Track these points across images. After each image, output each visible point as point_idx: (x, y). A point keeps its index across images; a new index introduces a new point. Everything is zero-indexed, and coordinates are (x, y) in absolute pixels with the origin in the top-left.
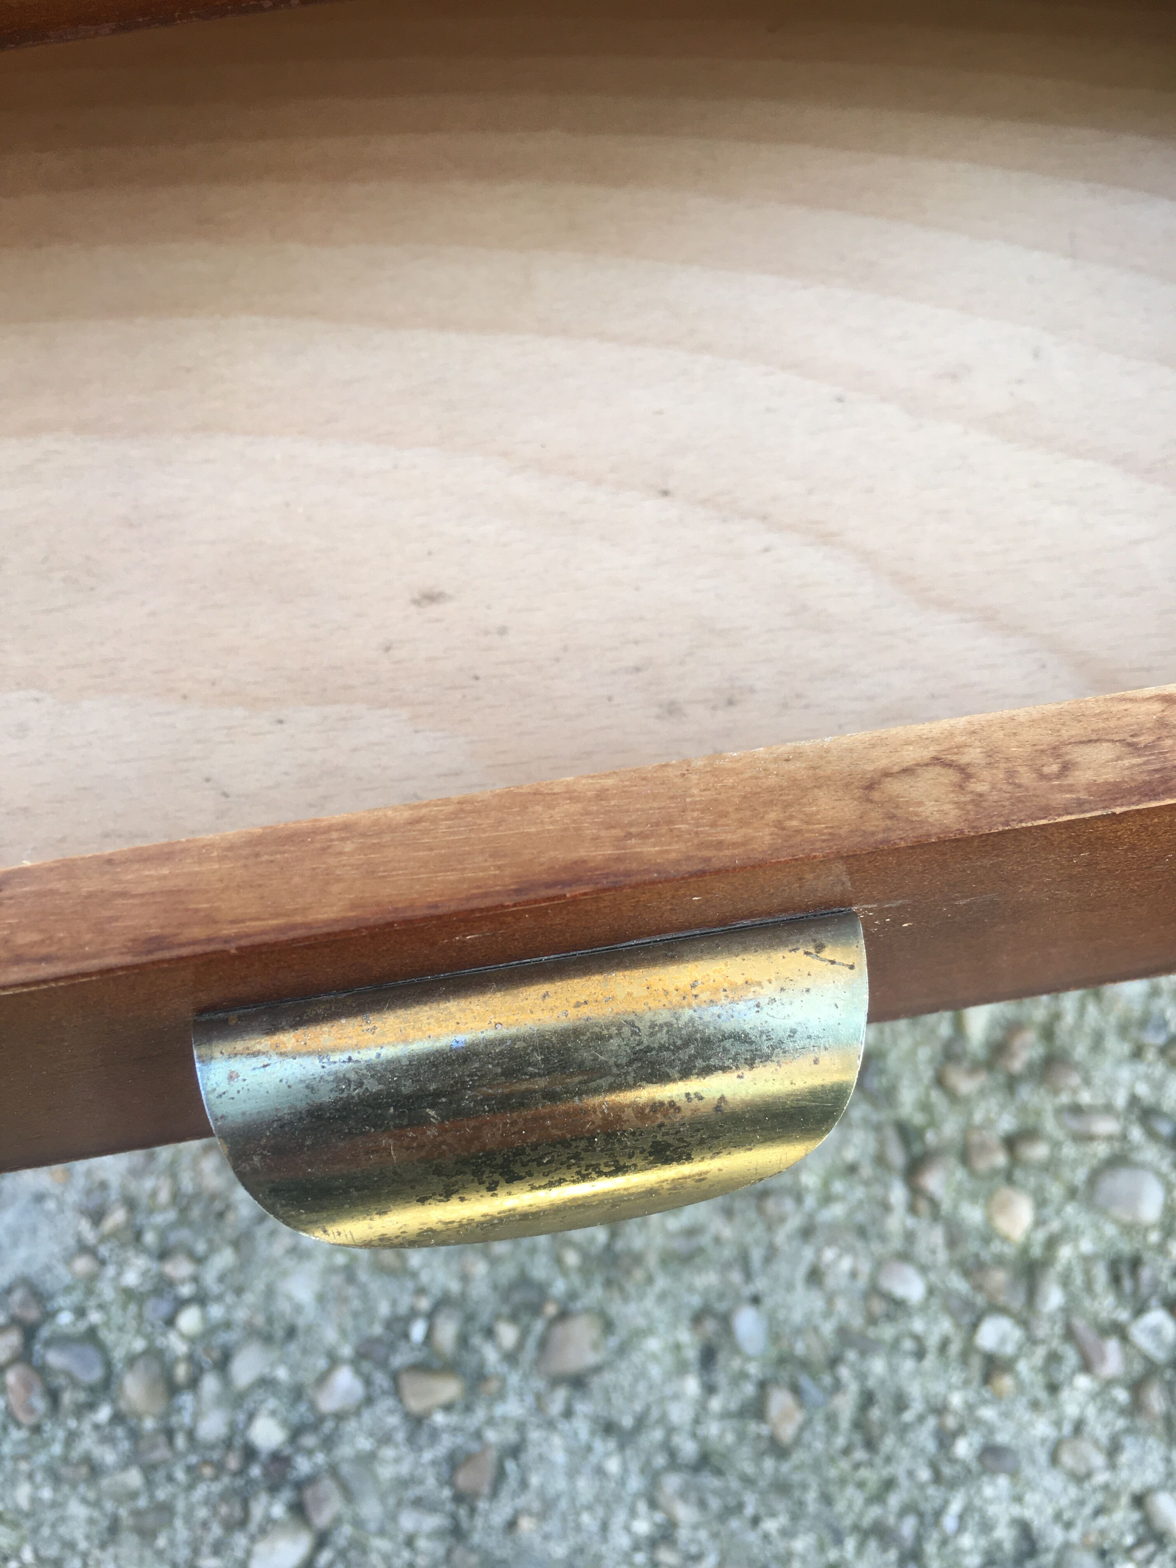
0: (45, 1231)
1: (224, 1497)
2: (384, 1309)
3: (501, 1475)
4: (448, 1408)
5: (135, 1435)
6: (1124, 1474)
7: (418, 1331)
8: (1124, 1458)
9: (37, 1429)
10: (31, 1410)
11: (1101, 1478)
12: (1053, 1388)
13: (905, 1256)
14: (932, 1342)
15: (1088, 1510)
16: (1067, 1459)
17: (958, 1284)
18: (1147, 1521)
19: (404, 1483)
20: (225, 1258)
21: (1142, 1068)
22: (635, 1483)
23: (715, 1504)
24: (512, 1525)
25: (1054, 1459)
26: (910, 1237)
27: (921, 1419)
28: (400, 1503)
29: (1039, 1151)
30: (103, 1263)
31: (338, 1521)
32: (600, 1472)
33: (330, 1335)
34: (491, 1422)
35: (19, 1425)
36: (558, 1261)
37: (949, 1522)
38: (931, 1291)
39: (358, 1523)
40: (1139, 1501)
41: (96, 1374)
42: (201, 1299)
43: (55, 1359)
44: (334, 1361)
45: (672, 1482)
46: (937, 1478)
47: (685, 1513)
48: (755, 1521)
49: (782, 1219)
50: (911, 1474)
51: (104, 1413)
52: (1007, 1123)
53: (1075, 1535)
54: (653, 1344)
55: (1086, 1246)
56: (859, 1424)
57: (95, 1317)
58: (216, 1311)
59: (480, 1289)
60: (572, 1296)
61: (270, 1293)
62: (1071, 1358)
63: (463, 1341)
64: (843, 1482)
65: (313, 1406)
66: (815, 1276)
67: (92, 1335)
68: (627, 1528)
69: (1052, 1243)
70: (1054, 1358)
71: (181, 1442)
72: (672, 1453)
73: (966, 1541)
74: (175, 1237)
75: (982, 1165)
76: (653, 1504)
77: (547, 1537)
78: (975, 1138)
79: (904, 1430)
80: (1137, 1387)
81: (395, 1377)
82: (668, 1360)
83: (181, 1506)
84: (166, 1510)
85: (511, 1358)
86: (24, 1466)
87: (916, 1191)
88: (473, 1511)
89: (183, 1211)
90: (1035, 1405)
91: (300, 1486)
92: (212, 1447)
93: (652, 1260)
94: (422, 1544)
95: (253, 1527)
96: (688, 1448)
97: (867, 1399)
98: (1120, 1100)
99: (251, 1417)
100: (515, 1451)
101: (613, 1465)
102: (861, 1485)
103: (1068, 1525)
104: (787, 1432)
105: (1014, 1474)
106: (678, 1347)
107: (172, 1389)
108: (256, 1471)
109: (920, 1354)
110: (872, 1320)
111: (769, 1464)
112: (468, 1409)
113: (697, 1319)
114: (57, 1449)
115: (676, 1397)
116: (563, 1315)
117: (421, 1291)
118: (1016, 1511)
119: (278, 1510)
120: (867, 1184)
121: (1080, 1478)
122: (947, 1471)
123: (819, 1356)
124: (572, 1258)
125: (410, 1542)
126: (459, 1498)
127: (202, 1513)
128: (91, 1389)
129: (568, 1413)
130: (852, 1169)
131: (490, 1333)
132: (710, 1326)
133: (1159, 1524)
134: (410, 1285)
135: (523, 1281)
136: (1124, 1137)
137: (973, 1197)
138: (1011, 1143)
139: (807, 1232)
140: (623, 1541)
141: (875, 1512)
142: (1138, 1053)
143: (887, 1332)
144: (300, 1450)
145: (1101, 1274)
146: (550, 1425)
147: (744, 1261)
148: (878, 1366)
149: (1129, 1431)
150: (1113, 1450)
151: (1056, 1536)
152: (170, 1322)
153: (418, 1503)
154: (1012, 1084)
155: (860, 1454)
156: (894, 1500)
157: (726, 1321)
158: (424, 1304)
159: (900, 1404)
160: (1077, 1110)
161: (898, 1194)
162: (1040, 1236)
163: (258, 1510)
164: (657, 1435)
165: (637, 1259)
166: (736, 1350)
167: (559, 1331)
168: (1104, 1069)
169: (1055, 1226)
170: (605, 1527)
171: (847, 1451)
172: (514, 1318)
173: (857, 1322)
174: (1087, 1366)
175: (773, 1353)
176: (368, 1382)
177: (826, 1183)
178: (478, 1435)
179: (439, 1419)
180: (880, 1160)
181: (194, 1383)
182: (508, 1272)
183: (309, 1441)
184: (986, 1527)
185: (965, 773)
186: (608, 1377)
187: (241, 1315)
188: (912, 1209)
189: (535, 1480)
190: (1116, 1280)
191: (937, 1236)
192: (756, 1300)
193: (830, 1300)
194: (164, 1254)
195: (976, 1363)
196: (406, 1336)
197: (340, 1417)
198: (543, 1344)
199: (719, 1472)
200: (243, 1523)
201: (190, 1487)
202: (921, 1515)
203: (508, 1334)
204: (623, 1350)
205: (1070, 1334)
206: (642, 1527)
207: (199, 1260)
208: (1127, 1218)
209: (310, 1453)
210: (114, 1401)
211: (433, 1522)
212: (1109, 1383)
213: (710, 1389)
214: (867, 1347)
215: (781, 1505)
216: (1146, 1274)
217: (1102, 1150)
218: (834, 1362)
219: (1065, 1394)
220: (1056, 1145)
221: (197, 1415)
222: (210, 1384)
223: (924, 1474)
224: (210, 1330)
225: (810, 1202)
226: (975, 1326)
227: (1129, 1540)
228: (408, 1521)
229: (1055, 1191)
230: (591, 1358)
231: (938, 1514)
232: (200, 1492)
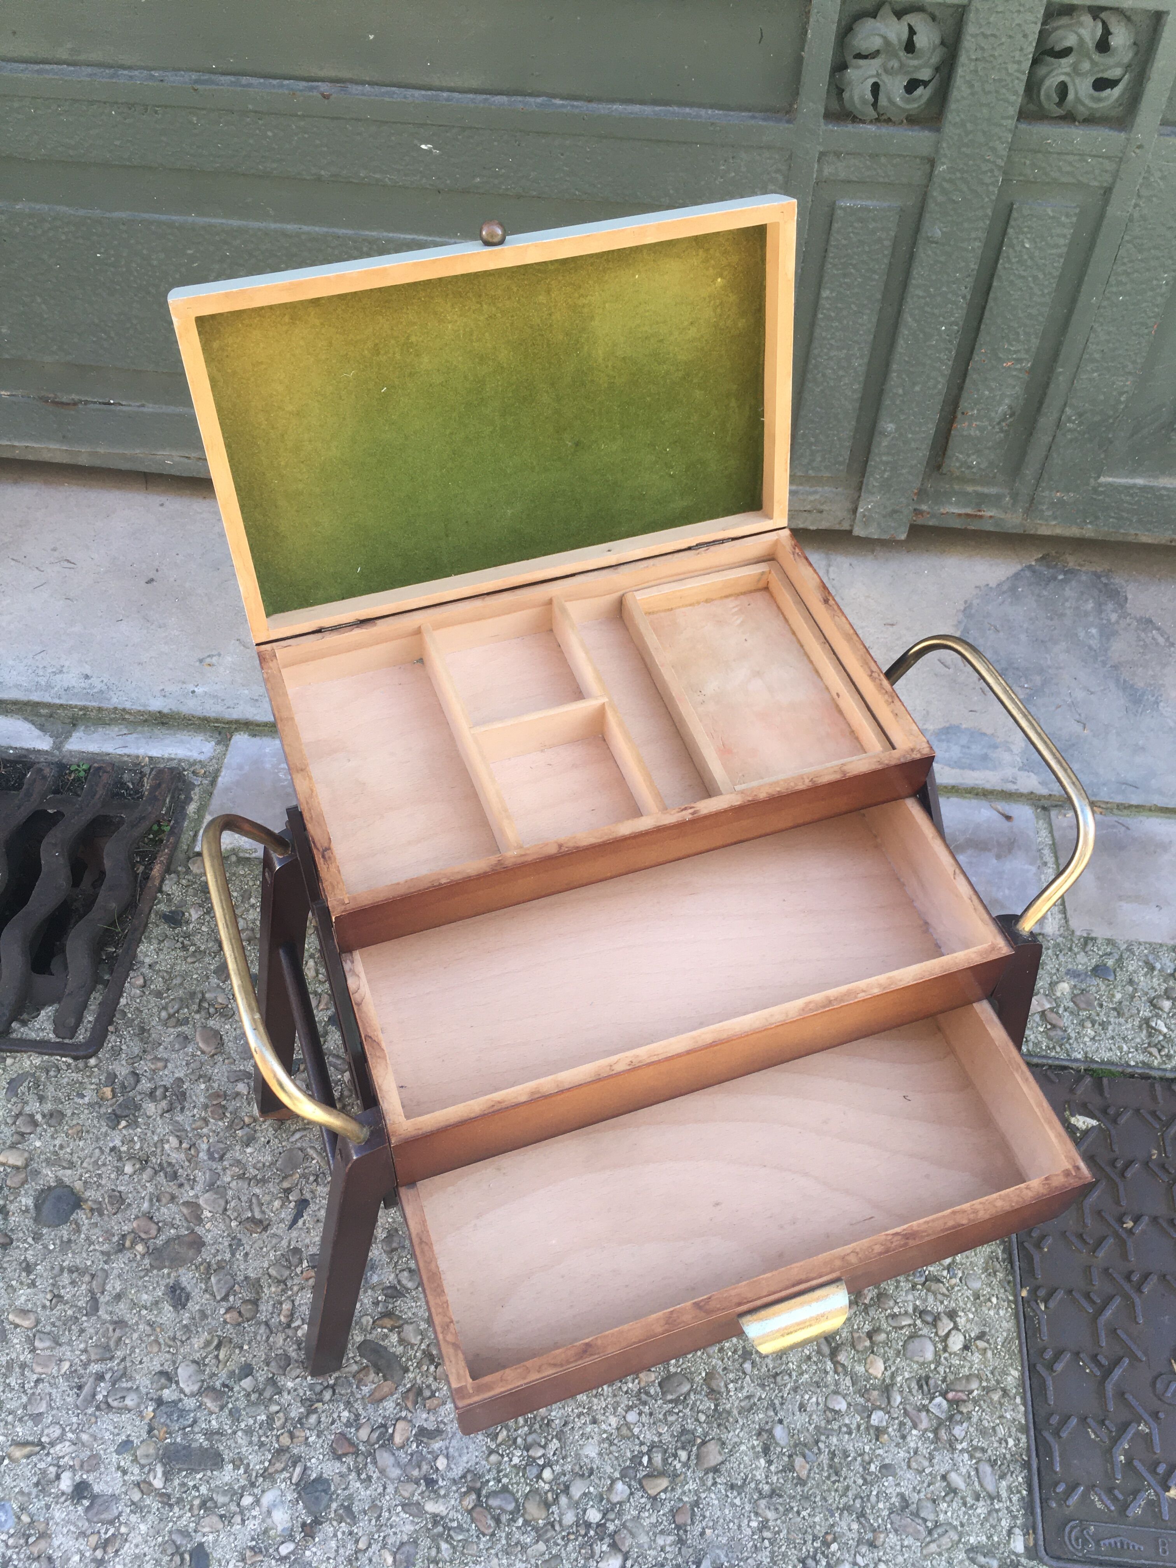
0: (472, 1447)
1: (582, 1547)
2: (629, 1454)
3: (693, 1514)
4: (665, 1491)
5: (536, 1529)
6: (937, 1467)
7: (645, 1460)
8: (935, 1461)
9: (493, 1535)
10: (490, 1526)
11: (927, 1471)
12: (904, 1437)
13: (836, 1392)
14: (853, 1426)
15: (925, 1485)
16: (914, 1465)
17: (861, 1400)
18: (949, 1485)
19: (654, 1526)
20: (555, 1444)
21: (917, 1293)
22: (748, 1507)
23: (781, 1509)
24: (702, 1534)
25: (909, 1467)
26: (837, 1383)
27: (855, 1459)
28: (655, 1534)
29: (882, 1337)
30: (502, 1456)
31: (631, 1547)
32: (733, 1505)
33: (609, 1470)
34: (684, 1493)
35: (484, 1535)
36: (697, 1420)
37: (873, 1499)
38: (849, 1405)
39: (640, 1546)
40: (944, 1477)
41: (511, 1507)
42: (549, 1464)
43: (494, 1502)
44: (613, 1481)
45: (763, 1503)
46: (865, 1482)
47: (771, 1515)
48: (798, 1513)
49: (785, 1385)
50: (855, 1482)
51: (520, 1521)
52: (867, 1327)
53: (922, 1495)
54: (743, 1448)
55: (907, 1375)
56: (830, 1467)
57: (505, 1480)
58: (557, 1468)
59: (666, 1438)
60: (706, 1434)
61: (578, 1456)
62: (909, 1424)
63: (665, 1460)
64: (829, 1490)
65: (608, 1501)
66: (802, 1407)
67: (505, 1489)
68: (749, 1526)
69: (893, 1376)
70: (902, 1424)
71: (557, 1527)
72: (760, 1493)
73: (881, 1505)
74: (530, 1439)
75: (860, 1347)
76: (757, 1514)
77: (718, 1536)
78: (856, 1335)
79: (849, 1464)
80: (936, 1431)
81: (640, 1483)
82: (750, 1453)
83: (564, 1555)
84: (557, 1556)
85: (686, 1465)
86: (493, 1551)
87: (836, 1363)
88: (686, 1531)
89: (531, 1427)
90: (898, 1445)
91: (612, 1536)
92: (571, 1526)
93: (735, 1412)
94: (668, 1549)
95: (596, 1557)
96: (766, 1488)
97: (833, 1455)
98: (910, 1310)
99: (585, 1511)
100: (697, 1503)
101: (737, 1501)
102: (836, 1490)
103: (919, 1492)
104: (804, 1474)
105: (894, 1475)
106: (753, 1447)
107: (547, 1505)
108: (592, 1533)
109: (850, 1433)
110: (828, 1422)
111: (799, 1489)
112: (673, 1489)
113: (759, 1434)
114: (504, 1542)
115: (757, 1468)
116: (704, 1443)
117: (642, 1444)
118: (898, 1490)
119: (605, 1548)
120: (816, 1363)
121: (920, 1472)
122: (869, 1478)
123: (810, 1440)
124: (702, 1418)
125: (663, 1549)
126: (678, 1527)
127: (574, 1556)
128: (511, 1513)
129: (715, 1484)
130: (809, 1358)
131: (675, 1456)
132: (765, 1435)
133: (953, 1485)
134: (637, 1442)
135: (684, 1431)
136: (915, 1325)
137: (859, 1361)
138: (870, 1335)
139: (795, 1389)
140: (749, 1532)
141: (844, 1500)
142: (914, 1288)
143: (835, 1425)
144: (608, 1520)
145: (914, 1385)
146: (709, 1490)
147: (772, 1405)
148: (834, 1440)
149: (935, 1449)
150: (931, 1458)
151: (915, 1497)
152: (539, 1477)
153: (662, 1532)
154: (866, 1308)
155: (834, 1478)
156: (850, 1494)
157: (770, 1432)
158: (645, 1449)
159: (846, 1454)
160: (894, 1316)
161: (829, 1366)
162: (888, 1373)
163: (597, 1549)
164: (753, 1485)
165: (729, 1413)
166: (777, 1444)
167: (704, 1449)
168: (902, 1296)
169: (893, 1369)
170: (739, 1527)
171: (828, 1478)
172: (683, 1448)
173: (823, 1424)
174: (915, 1426)
175: (792, 1443)
176: (630, 1487)
177: (799, 1366)
178: (680, 1500)
179: (663, 1496)
180: (819, 1352)
181: (556, 1500)
182: (677, 1428)
183: (611, 1516)
184: (888, 1498)
185: (857, 1253)
186: (728, 1465)
187: (568, 1468)
188: (836, 1372)
189: (708, 1514)
190: (920, 1387)
191: (848, 1381)
192: (781, 1421)
193: (810, 1416)
194: (527, 1448)
195: (872, 1432)
196: (641, 1463)
197: (620, 1503)
198: (698, 1456)
199: (780, 1496)
200: (592, 1556)
201: (566, 1545)
202: (862, 1498)
203: (683, 1455)
204: (731, 1453)
205: (906, 1413)
206: (754, 1524)
207: (544, 1447)
208: (921, 1360)
209: (613, 1521)
210: (523, 1515)
211: (671, 1539)
212: (926, 1430)
213: (770, 1462)
214: (828, 1434)
215: (807, 1505)
216: (931, 1382)
217: (906, 1332)
218: (817, 1442)
219: (909, 1438)
220: (888, 1333)
221: (561, 1515)
222: (563, 1500)
223: (860, 1482)
224: (556, 1478)
225: (794, 1374)
226: (869, 1416)
227: (943, 1494)
228: (660, 1541)
229: (891, 1353)
230: (720, 1459)
231: (869, 1496)
232: (570, 1547)
